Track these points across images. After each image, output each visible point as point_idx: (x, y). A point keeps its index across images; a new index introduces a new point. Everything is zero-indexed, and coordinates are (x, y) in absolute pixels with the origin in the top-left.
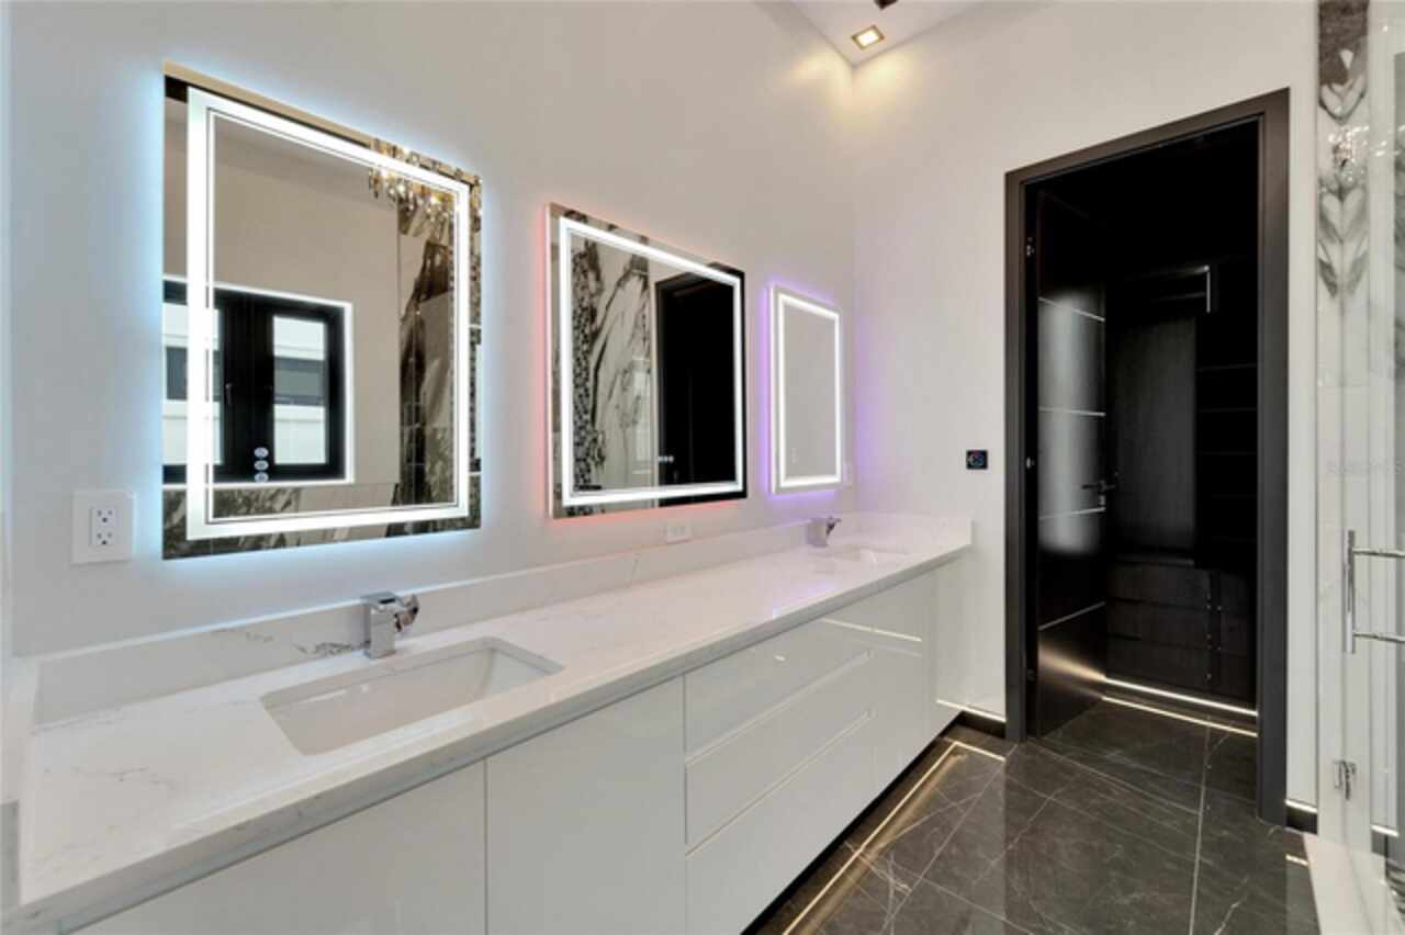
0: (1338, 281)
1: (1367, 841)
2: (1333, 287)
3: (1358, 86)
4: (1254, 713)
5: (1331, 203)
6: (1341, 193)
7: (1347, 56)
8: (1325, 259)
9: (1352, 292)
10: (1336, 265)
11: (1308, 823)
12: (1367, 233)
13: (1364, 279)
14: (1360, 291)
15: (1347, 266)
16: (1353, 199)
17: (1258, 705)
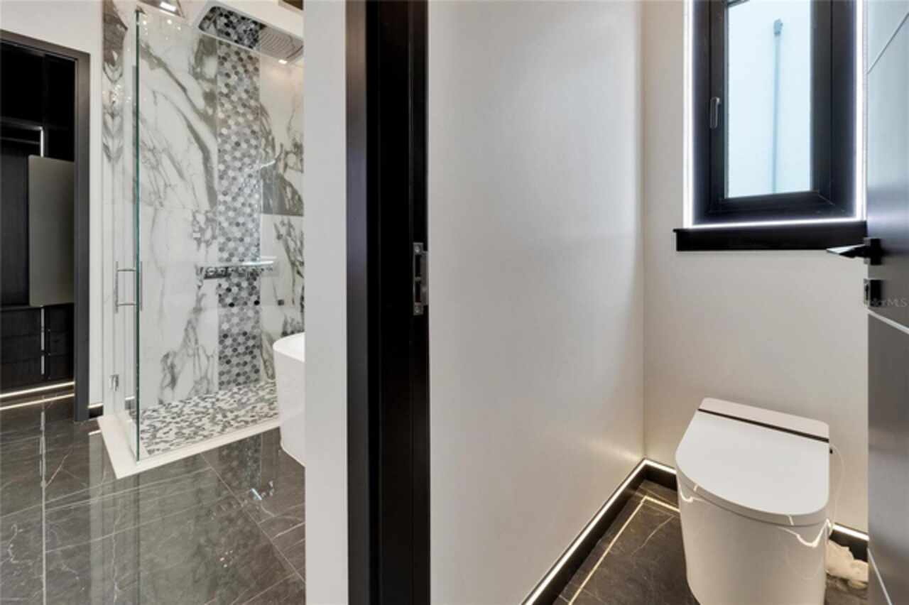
0: (111, 155)
1: (123, 406)
2: (109, 157)
3: (119, 70)
4: (73, 383)
5: (108, 118)
6: (113, 116)
7: (115, 56)
8: (106, 144)
9: (117, 161)
10: (111, 148)
11: (98, 412)
12: (123, 137)
13: (121, 158)
14: (120, 163)
15: (115, 150)
16: (117, 119)
17: (75, 379)
